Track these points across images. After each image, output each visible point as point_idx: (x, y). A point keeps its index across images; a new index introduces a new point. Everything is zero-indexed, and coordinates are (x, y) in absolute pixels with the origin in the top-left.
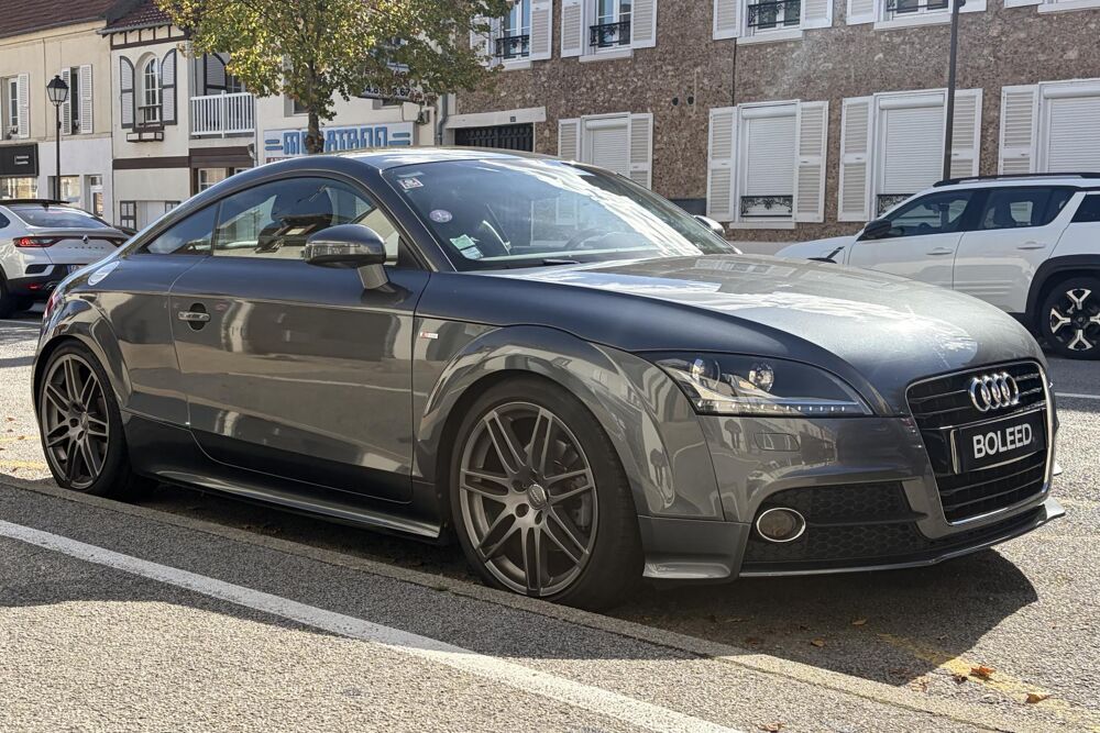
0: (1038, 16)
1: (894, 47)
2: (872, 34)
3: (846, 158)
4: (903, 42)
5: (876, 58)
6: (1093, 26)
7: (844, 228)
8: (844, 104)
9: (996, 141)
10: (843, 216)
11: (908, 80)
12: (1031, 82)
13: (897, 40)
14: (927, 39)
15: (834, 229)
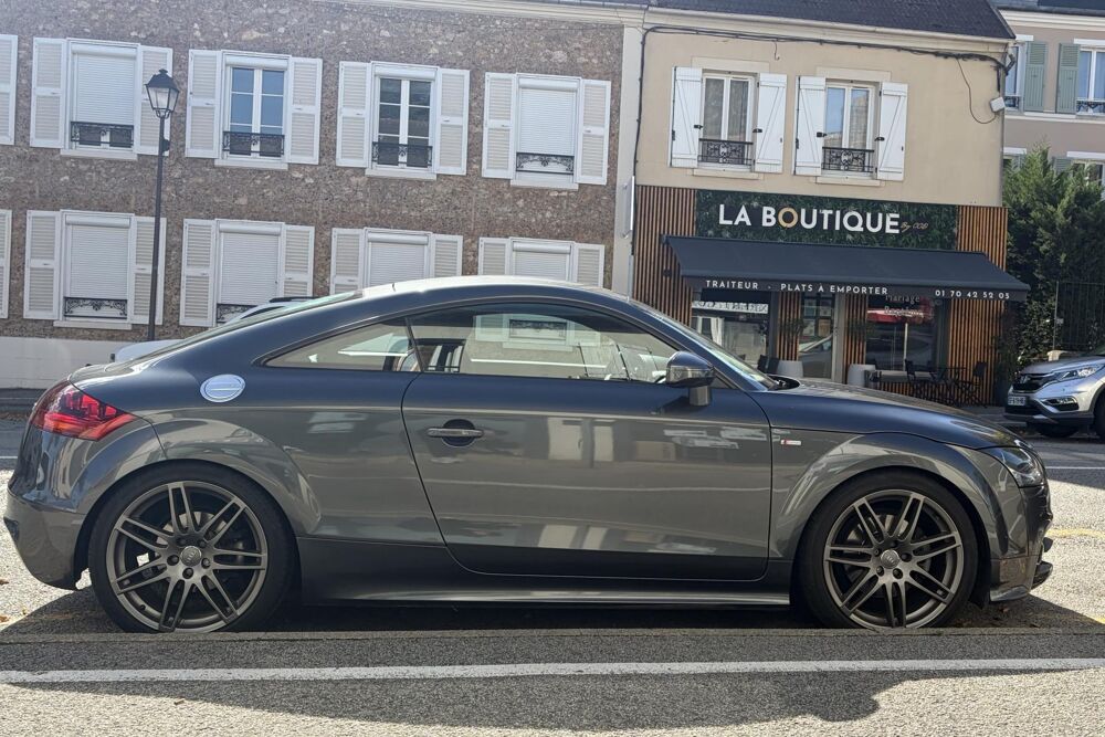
0: (214, 167)
1: (80, 173)
2: (57, 158)
3: (32, 263)
4: (89, 170)
5: (62, 179)
6: (259, 182)
7: (30, 324)
8: (28, 215)
9: (179, 262)
10: (28, 314)
11: (96, 203)
12: (208, 218)
13: (83, 167)
14: (113, 171)
15: (19, 325)
